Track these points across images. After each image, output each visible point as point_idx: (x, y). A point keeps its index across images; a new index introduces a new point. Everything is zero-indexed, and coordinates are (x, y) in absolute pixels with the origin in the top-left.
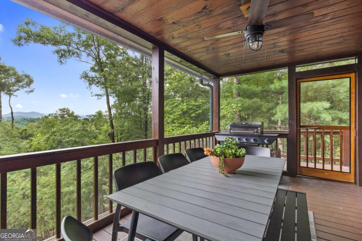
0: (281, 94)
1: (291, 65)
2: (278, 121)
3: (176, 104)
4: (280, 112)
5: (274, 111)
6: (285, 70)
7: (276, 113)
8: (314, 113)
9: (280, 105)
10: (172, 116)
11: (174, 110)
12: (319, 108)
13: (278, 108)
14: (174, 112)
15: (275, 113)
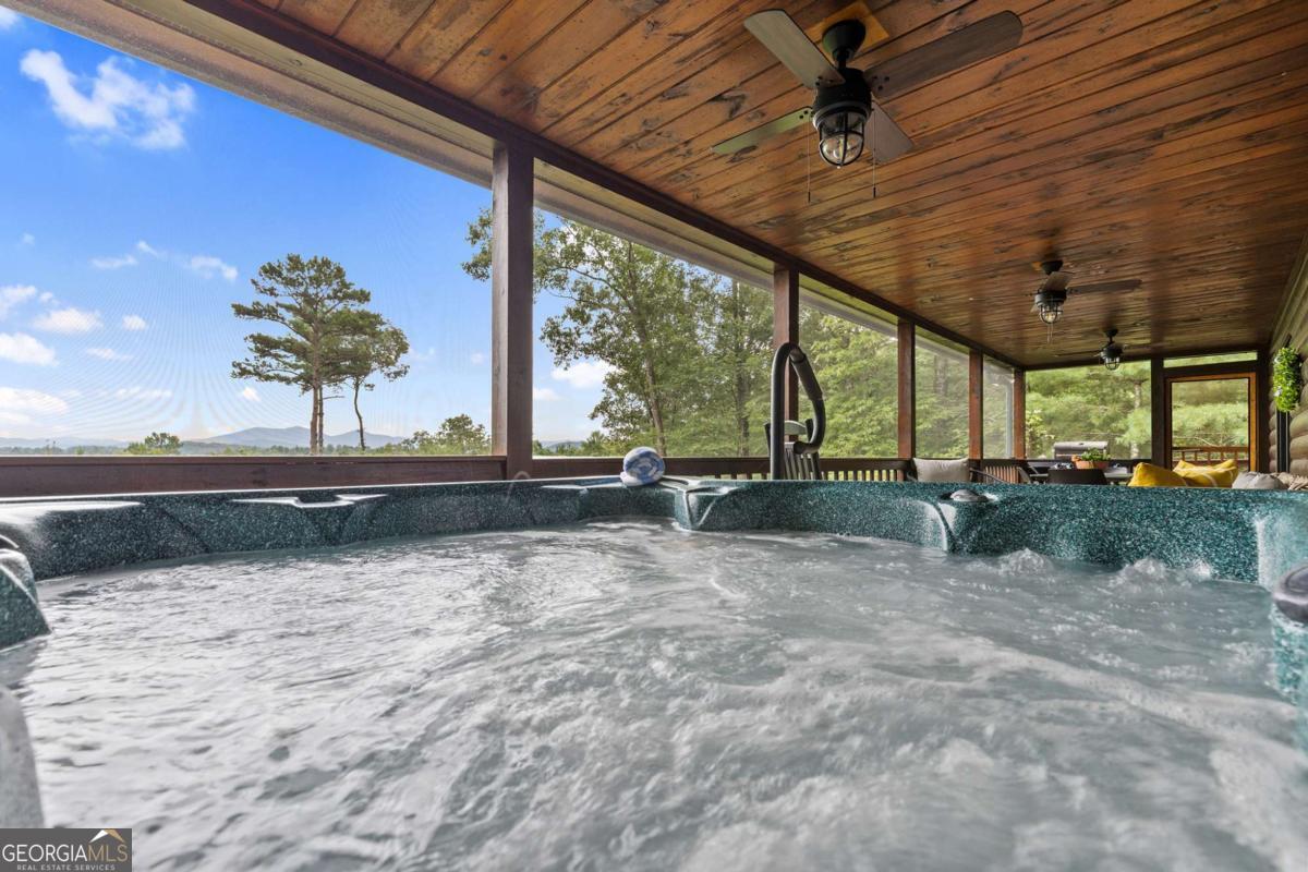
0: (1140, 384)
1: (1156, 357)
2: (1130, 445)
3: (864, 407)
4: (1135, 425)
5: (1120, 425)
6: (1147, 365)
7: (1127, 428)
8: (1219, 426)
9: (1136, 410)
10: (854, 437)
11: (859, 422)
12: (1229, 417)
13: (1130, 417)
14: (860, 428)
15: (1123, 428)
